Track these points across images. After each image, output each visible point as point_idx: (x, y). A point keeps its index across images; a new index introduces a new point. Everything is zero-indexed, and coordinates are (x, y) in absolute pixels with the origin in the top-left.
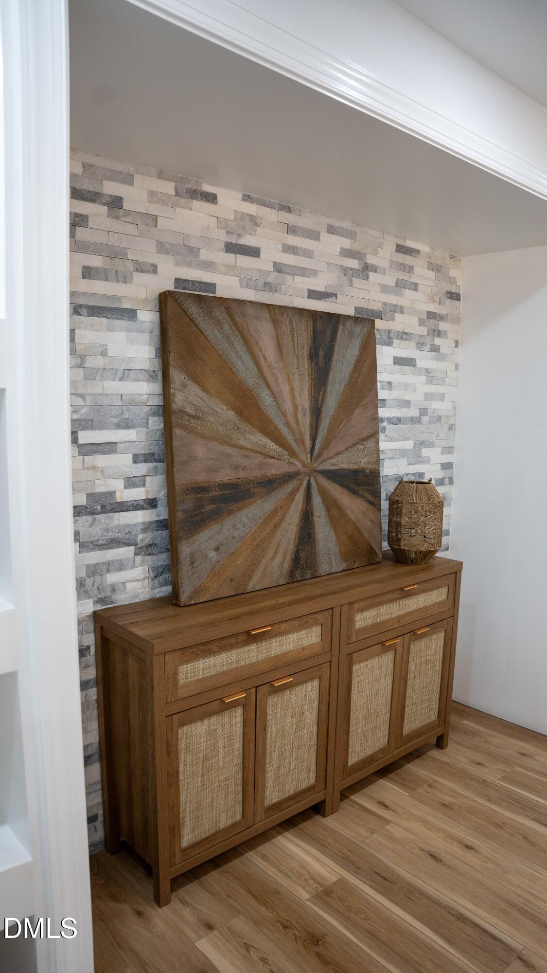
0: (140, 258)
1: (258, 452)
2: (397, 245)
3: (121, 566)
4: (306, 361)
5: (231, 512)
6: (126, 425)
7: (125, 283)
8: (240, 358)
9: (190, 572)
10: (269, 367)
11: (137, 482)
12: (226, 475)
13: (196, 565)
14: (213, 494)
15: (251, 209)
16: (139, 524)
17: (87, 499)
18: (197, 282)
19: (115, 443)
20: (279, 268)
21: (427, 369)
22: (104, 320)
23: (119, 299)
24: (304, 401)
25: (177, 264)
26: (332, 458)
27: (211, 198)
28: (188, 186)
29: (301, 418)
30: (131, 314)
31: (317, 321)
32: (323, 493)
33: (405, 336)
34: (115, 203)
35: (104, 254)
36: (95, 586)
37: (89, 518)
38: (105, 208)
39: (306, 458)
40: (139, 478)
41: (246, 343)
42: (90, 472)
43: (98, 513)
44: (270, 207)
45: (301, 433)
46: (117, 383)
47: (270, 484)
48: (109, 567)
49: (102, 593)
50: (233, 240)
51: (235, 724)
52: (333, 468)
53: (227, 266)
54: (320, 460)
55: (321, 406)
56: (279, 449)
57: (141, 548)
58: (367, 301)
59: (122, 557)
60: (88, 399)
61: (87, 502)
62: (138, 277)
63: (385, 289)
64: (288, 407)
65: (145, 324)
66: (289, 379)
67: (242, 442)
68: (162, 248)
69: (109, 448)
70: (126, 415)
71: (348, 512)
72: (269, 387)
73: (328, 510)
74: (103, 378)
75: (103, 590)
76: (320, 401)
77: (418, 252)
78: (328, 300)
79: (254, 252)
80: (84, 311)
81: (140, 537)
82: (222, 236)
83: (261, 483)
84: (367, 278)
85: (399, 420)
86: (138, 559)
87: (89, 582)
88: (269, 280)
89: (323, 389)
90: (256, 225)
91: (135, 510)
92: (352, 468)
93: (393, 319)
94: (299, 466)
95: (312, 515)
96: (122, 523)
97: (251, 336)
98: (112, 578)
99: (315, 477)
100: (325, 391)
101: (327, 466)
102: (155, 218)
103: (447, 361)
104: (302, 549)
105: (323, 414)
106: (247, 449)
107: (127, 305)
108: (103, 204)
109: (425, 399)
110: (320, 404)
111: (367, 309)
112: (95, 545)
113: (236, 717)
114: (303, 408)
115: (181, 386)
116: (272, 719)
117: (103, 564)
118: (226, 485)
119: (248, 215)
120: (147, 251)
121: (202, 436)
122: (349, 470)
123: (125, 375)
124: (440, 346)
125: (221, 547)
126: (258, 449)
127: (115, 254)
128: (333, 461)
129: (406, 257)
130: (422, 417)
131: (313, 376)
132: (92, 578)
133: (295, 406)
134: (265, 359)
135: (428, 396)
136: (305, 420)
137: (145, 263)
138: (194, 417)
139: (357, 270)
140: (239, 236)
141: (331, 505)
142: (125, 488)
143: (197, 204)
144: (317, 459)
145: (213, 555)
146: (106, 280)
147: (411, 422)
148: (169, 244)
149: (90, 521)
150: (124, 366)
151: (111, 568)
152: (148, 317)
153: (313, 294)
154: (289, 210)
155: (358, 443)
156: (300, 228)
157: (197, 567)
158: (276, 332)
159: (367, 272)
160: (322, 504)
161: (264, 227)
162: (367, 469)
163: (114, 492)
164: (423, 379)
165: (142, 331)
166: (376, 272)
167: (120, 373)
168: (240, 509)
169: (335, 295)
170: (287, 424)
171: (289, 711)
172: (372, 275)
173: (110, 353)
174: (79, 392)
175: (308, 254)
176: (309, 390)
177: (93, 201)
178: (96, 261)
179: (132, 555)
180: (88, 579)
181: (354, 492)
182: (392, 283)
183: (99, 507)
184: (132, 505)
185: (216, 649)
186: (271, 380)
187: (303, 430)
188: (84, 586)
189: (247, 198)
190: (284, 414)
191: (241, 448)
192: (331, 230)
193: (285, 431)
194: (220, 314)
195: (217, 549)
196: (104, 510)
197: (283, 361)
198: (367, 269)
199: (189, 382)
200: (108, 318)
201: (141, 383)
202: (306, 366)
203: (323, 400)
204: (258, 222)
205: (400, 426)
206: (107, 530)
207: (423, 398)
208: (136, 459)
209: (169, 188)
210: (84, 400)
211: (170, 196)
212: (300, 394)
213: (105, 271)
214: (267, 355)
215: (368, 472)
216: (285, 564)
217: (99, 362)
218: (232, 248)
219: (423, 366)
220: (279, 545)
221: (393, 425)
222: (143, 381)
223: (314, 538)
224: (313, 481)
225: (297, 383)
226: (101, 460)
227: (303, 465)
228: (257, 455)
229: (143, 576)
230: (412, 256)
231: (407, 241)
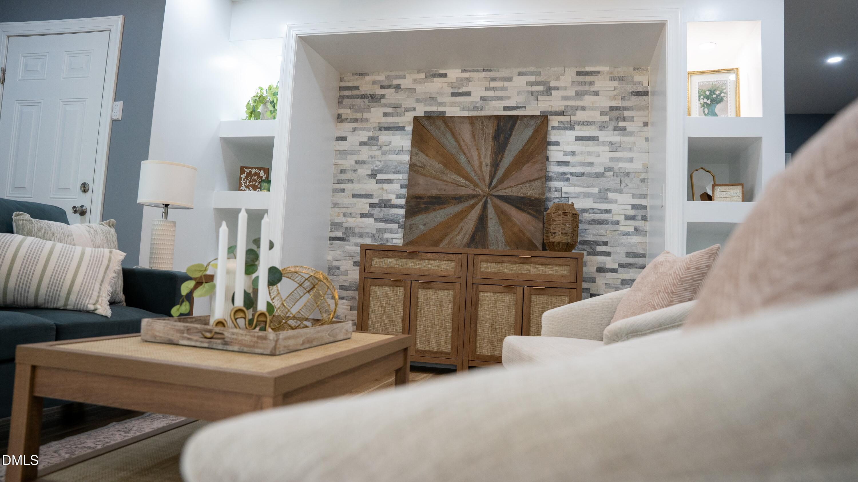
0: (407, 106)
1: (454, 184)
2: (577, 72)
3: (391, 231)
4: (491, 141)
5: (434, 210)
6: (398, 173)
7: (401, 116)
8: (449, 141)
9: (409, 233)
10: (466, 144)
11: (401, 196)
12: (434, 192)
13: (412, 230)
14: (426, 200)
15: (466, 75)
16: (401, 214)
17: (379, 201)
18: (435, 112)
19: (393, 180)
20: (483, 99)
21: (610, 142)
22: (391, 132)
23: (398, 123)
24: (487, 160)
25: (425, 105)
26: (504, 189)
27: (445, 75)
28: (432, 73)
29: (484, 168)
30: (403, 128)
31: (500, 121)
32: (496, 208)
33: (585, 123)
34: (398, 87)
35: (392, 107)
36: (380, 238)
37: (379, 209)
38: (394, 90)
39: (486, 189)
40: (403, 195)
41: (453, 134)
42: (381, 190)
43: (383, 207)
44: (478, 72)
45: (483, 176)
46: (395, 156)
47: (458, 199)
48: (386, 231)
49: (382, 241)
50: (456, 90)
51: (399, 296)
52: (505, 194)
53: (450, 103)
54: (495, 190)
55: (499, 162)
56: (467, 183)
57: (402, 225)
58: (550, 107)
59: (393, 228)
60: (382, 162)
61: (379, 202)
62: (407, 113)
63: (566, 98)
64: (476, 163)
65: (409, 132)
66: (478, 149)
67: (445, 178)
68: (418, 100)
69: (390, 181)
70: (398, 168)
71: (514, 219)
72: (464, 153)
73: (499, 216)
74: (389, 154)
75: (383, 240)
76: (499, 160)
77: (599, 72)
78: (517, 110)
79: (468, 94)
80: (383, 129)
81: (401, 220)
82: (449, 90)
83: (454, 198)
84: (551, 94)
85: (583, 174)
86: (400, 230)
87: (377, 235)
88: (477, 105)
89: (501, 154)
90: (470, 81)
91: (400, 208)
92: (520, 195)
93: (575, 114)
94: (480, 192)
95: (487, 217)
96: (393, 213)
97: (456, 131)
98: (387, 236)
99: (491, 198)
100: (503, 155)
101: (500, 193)
102: (414, 89)
103: (635, 136)
104: (477, 234)
105: (500, 166)
106: (447, 181)
107: (401, 125)
108: (392, 88)
109: (610, 161)
110: (498, 162)
111: (551, 111)
112: (381, 220)
113: (400, 292)
114: (486, 163)
115: (415, 154)
116: (421, 301)
117: (384, 229)
118: (433, 197)
119: (465, 78)
120: (411, 102)
121: (423, 175)
122: (517, 196)
123: (399, 152)
124: (626, 127)
125: (426, 224)
126: (454, 182)
127: (397, 106)
128: (504, 191)
129: (587, 77)
130: (605, 172)
131: (495, 148)
132: (378, 234)
133: (481, 163)
134: (464, 141)
135: (612, 159)
136: (487, 170)
137: (410, 108)
138: (420, 167)
139: (542, 91)
140: (459, 88)
141: (501, 214)
142: (396, 198)
143: (435, 79)
144: (493, 189)
145: (422, 227)
146: (393, 116)
147: (595, 176)
148: (422, 98)
149: (379, 210)
150: (398, 149)
151: (387, 231)
152: (409, 129)
153: (505, 108)
154: (490, 70)
155: (527, 182)
156: (497, 77)
157: (413, 231)
158: (472, 128)
159: (551, 91)
160: (494, 213)
161: (475, 82)
162: (533, 197)
163: (391, 200)
164: (607, 148)
165: (408, 135)
166: (558, 90)
167: (397, 152)
168: (440, 209)
169: (525, 107)
170: (475, 171)
171: (432, 301)
172: (553, 92)
173: (393, 144)
174: (379, 159)
175: (504, 89)
176: (491, 155)
177: (388, 88)
178: (389, 110)
179: (398, 228)
180: (376, 234)
181: (520, 209)
182: (574, 94)
183: (383, 205)
184: (399, 206)
185: (390, 255)
186: (466, 151)
187: (484, 174)
188: (375, 236)
189: (463, 71)
190: (472, 166)
191: (444, 181)
192: (520, 74)
193: (472, 174)
194: (440, 123)
195: (424, 225)
196: (386, 206)
197: (475, 141)
198: (549, 91)
199: (420, 153)
200: (393, 131)
201: (406, 155)
202: (490, 143)
203: (501, 160)
204: (471, 80)
205: (584, 178)
206: (387, 215)
207: (608, 160)
208: (402, 186)
209: (423, 76)
210: (381, 162)
211: (423, 79)
212: (485, 157)
213: (392, 113)
214: (465, 139)
215: (534, 199)
216: (465, 240)
217: (388, 148)
218: (453, 94)
219: (607, 141)
220: (462, 229)
221: (577, 177)
222: (407, 154)
223: (487, 230)
224: (489, 200)
225: (483, 151)
226: (386, 186)
227: (483, 191)
228: (453, 185)
229: (400, 237)
230: (592, 75)
231: (586, 68)
